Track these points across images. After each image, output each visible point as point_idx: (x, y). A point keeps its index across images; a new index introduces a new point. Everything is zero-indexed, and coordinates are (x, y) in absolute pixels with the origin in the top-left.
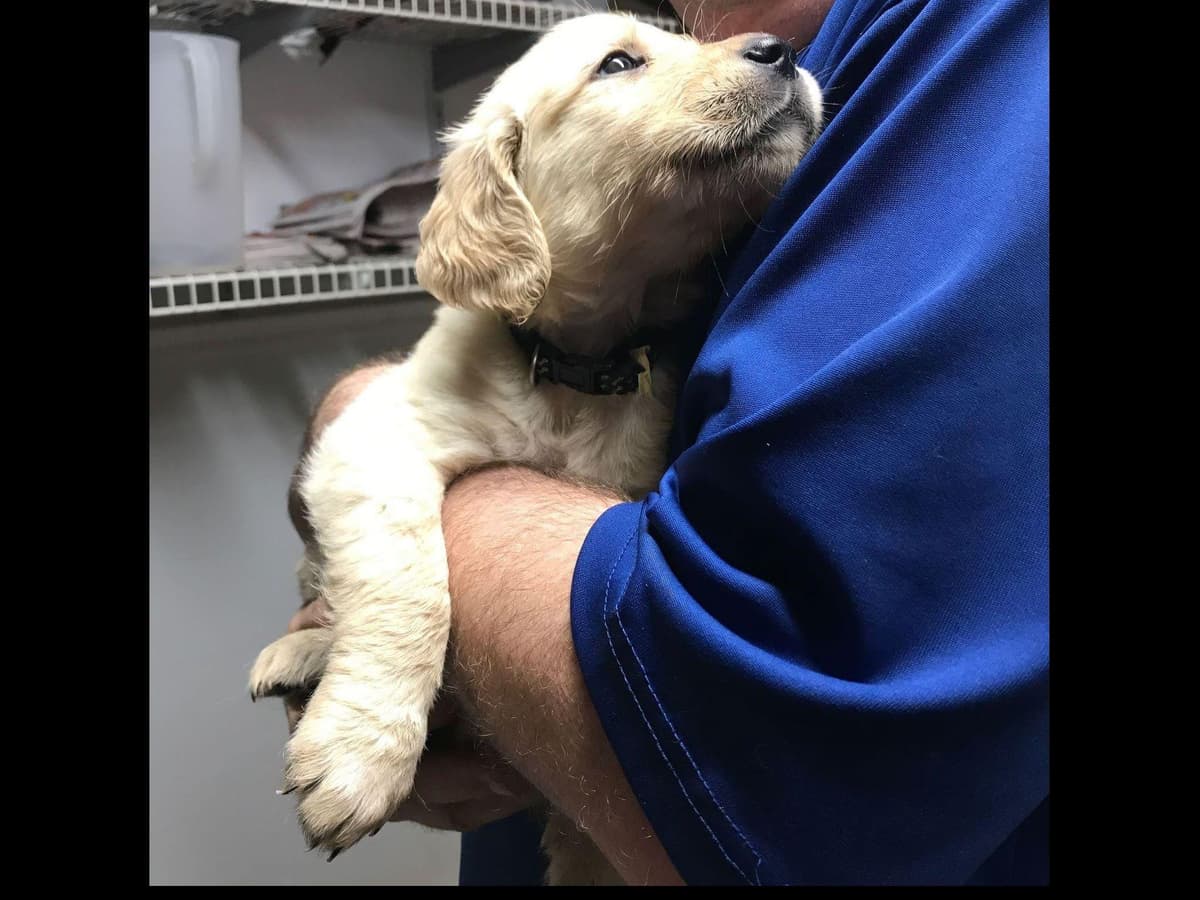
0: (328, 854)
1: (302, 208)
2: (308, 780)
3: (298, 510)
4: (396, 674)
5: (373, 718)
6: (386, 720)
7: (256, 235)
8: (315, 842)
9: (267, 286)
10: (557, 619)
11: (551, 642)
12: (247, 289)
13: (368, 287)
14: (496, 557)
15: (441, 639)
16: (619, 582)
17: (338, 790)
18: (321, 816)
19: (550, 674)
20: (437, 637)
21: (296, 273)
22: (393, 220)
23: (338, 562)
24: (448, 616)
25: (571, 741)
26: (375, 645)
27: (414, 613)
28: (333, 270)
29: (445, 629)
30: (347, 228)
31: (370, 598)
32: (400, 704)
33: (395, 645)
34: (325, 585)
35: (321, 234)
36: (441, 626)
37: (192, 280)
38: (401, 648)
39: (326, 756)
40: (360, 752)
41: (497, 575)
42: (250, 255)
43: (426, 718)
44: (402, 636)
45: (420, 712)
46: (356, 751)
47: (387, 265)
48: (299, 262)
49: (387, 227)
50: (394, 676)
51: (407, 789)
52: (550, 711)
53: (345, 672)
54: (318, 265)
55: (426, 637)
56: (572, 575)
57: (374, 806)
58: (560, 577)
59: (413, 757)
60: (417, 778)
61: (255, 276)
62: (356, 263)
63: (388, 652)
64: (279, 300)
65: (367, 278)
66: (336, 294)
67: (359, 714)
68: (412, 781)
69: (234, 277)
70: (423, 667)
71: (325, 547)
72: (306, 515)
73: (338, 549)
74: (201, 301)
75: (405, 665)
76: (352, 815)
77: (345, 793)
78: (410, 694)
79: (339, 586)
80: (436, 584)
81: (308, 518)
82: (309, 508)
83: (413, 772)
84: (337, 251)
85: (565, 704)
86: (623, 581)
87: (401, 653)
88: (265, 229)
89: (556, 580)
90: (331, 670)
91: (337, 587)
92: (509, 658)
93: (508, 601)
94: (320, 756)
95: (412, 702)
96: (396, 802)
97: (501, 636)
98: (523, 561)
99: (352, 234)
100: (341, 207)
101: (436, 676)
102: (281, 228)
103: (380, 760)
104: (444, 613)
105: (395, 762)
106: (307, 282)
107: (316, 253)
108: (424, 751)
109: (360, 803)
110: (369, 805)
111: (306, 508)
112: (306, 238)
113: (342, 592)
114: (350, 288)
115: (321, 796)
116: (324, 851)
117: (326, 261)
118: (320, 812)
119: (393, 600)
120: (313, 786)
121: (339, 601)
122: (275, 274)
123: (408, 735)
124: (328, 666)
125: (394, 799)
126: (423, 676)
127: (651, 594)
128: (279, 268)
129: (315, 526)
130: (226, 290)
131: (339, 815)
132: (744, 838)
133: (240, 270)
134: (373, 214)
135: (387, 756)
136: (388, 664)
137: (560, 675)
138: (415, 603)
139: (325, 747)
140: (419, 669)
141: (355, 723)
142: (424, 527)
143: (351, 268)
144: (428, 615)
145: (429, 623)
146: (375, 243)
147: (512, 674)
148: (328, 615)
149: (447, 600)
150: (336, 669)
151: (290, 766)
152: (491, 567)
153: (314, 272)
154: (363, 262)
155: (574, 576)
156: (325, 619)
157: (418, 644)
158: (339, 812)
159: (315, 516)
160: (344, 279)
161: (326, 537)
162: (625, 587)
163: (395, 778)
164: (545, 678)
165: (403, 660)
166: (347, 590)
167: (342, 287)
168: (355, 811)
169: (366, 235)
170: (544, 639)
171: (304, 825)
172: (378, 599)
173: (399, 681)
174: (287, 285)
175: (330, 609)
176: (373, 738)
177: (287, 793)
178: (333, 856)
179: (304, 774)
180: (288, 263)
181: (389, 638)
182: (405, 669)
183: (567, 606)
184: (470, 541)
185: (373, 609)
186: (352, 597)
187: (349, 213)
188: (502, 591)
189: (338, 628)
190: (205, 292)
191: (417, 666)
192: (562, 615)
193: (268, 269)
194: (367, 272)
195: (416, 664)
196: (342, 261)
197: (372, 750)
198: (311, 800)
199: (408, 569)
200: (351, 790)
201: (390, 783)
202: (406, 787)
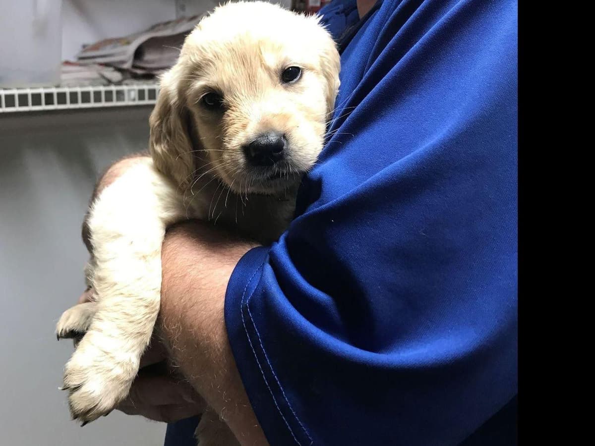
0: (81, 423)
1: (96, 47)
2: (75, 385)
3: (86, 234)
4: (127, 336)
5: (112, 357)
6: (118, 360)
7: (67, 63)
8: (76, 416)
9: (74, 97)
10: (217, 306)
11: (213, 318)
12: (62, 98)
13: (134, 100)
14: (189, 270)
15: (152, 320)
16: (251, 288)
17: (91, 392)
18: (80, 404)
19: (211, 335)
20: (150, 319)
21: (91, 89)
22: (151, 58)
23: (103, 269)
24: (158, 307)
25: (220, 372)
26: (117, 319)
27: (140, 305)
28: (113, 88)
29: (155, 315)
30: (123, 62)
31: (118, 292)
32: (127, 352)
33: (128, 320)
34: (95, 279)
35: (107, 65)
36: (153, 313)
37: (29, 91)
38: (130, 322)
39: (86, 374)
40: (103, 374)
41: (188, 280)
42: (64, 77)
43: (139, 359)
44: (132, 316)
45: (137, 357)
46: (101, 374)
47: (146, 86)
48: (93, 82)
49: (147, 62)
50: (125, 337)
51: (125, 395)
52: (210, 355)
53: (100, 331)
54: (104, 85)
55: (144, 319)
56: (228, 283)
57: (107, 402)
58: (221, 284)
59: (130, 380)
60: (131, 390)
61: (67, 90)
62: (127, 85)
63: (124, 324)
64: (80, 105)
65: (134, 94)
66: (115, 103)
67: (104, 354)
68: (128, 391)
69: (54, 91)
70: (141, 334)
71: (98, 258)
72: (90, 238)
73: (105, 261)
74: (34, 104)
75: (132, 332)
76: (96, 405)
77: (93, 395)
78: (133, 347)
79: (103, 282)
80: (153, 289)
81: (91, 240)
82: (92, 235)
83: (129, 388)
84: (116, 76)
85: (218, 352)
86: (253, 288)
87: (131, 325)
88: (72, 60)
89: (218, 285)
90: (93, 328)
91: (101, 282)
92: (191, 325)
93: (193, 295)
94: (83, 374)
95: (134, 351)
96: (119, 401)
97: (187, 314)
98: (202, 274)
99: (127, 66)
100: (119, 49)
101: (147, 339)
102: (83, 60)
103: (113, 380)
104: (155, 306)
105: (120, 382)
106: (97, 95)
107: (103, 77)
108: (136, 377)
109: (101, 400)
110: (105, 402)
111: (90, 234)
112: (97, 67)
113: (103, 286)
114: (123, 100)
115: (81, 394)
116: (79, 421)
117: (109, 82)
118: (80, 401)
119: (130, 296)
120: (77, 388)
121: (101, 290)
122: (79, 90)
123: (129, 368)
124: (92, 325)
125: (118, 400)
126: (140, 339)
127: (265, 295)
128: (82, 86)
129: (94, 245)
130: (49, 98)
131: (89, 405)
132: (305, 429)
133: (58, 86)
134: (139, 54)
135: (117, 378)
136: (124, 330)
137: (217, 336)
138: (141, 299)
139: (86, 369)
140: (138, 334)
141: (102, 359)
142: (151, 256)
143: (124, 88)
144: (147, 307)
145: (147, 310)
146: (139, 72)
147: (192, 334)
148: (94, 296)
149: (158, 298)
150: (95, 328)
151: (67, 376)
152: (185, 275)
153: (102, 89)
154: (132, 84)
155: (228, 284)
156: (93, 298)
157: (140, 321)
158: (90, 403)
159: (95, 239)
160: (120, 94)
161: (99, 252)
162: (253, 291)
163: (120, 390)
164: (208, 338)
165: (132, 328)
166: (106, 285)
167: (118, 99)
168: (98, 404)
169: (134, 67)
170: (210, 316)
171: (71, 407)
172: (122, 294)
173: (128, 339)
174: (86, 97)
175: (97, 294)
176: (111, 368)
177: (64, 389)
178: (84, 424)
179: (73, 382)
180: (87, 82)
181: (126, 316)
182: (132, 333)
183: (223, 300)
184: (176, 260)
185: (119, 299)
186: (109, 290)
187: (124, 53)
188: (190, 289)
189: (99, 305)
190: (36, 99)
191: (138, 333)
192: (221, 304)
193: (75, 86)
194: (134, 90)
195: (137, 331)
196: (119, 83)
197: (110, 374)
198: (76, 395)
199: (139, 279)
200: (97, 393)
201: (117, 392)
202: (124, 395)
